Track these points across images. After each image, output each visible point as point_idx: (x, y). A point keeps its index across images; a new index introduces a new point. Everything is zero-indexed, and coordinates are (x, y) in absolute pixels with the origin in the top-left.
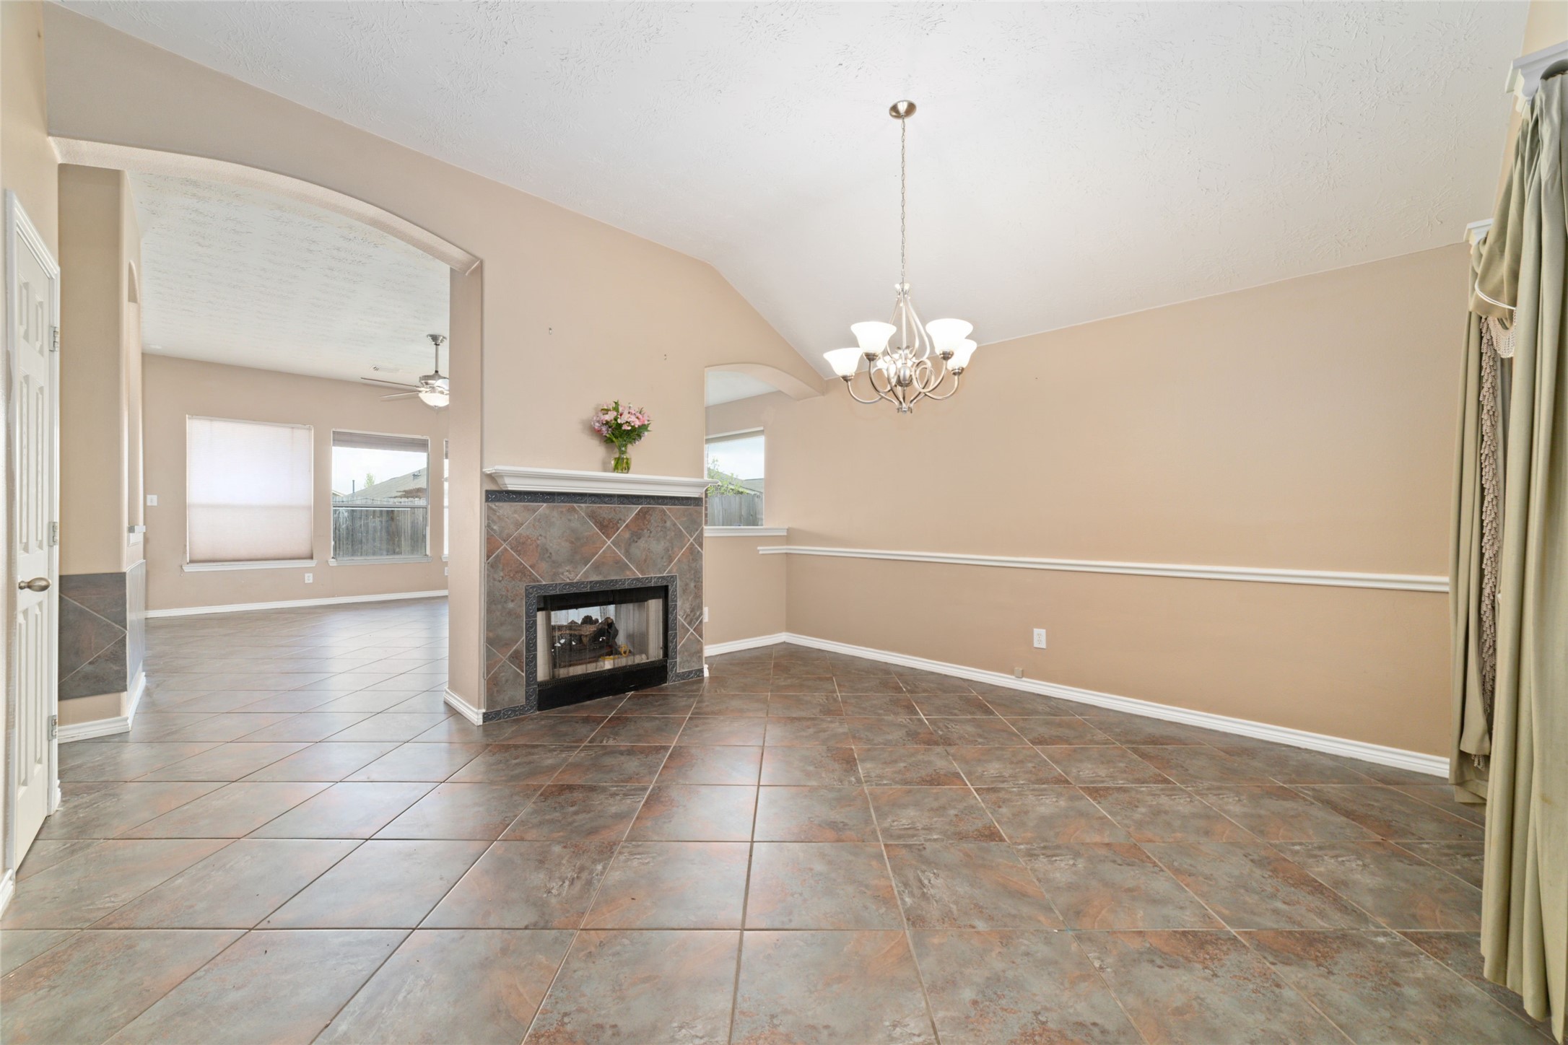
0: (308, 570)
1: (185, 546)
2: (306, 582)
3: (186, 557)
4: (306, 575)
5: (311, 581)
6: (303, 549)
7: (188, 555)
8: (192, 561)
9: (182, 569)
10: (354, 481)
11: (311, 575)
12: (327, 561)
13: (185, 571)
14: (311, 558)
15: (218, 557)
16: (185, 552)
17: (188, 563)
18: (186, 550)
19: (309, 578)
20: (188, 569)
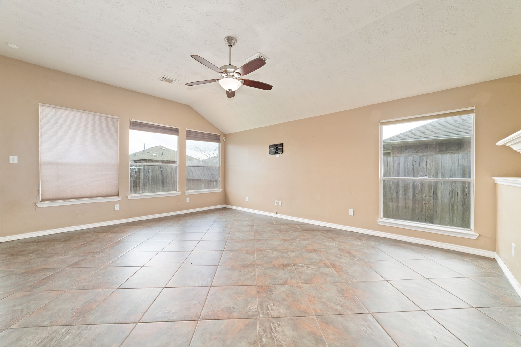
0: (117, 202)
1: (39, 190)
2: (116, 210)
3: (39, 198)
4: (116, 205)
5: (118, 209)
6: (113, 190)
7: (40, 196)
8: (43, 200)
9: (36, 205)
10: (144, 144)
11: (118, 205)
12: (127, 197)
13: (39, 207)
14: (118, 195)
15: (61, 196)
16: (38, 194)
17: (40, 202)
18: (39, 193)
19: (117, 207)
20: (40, 205)
